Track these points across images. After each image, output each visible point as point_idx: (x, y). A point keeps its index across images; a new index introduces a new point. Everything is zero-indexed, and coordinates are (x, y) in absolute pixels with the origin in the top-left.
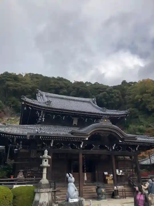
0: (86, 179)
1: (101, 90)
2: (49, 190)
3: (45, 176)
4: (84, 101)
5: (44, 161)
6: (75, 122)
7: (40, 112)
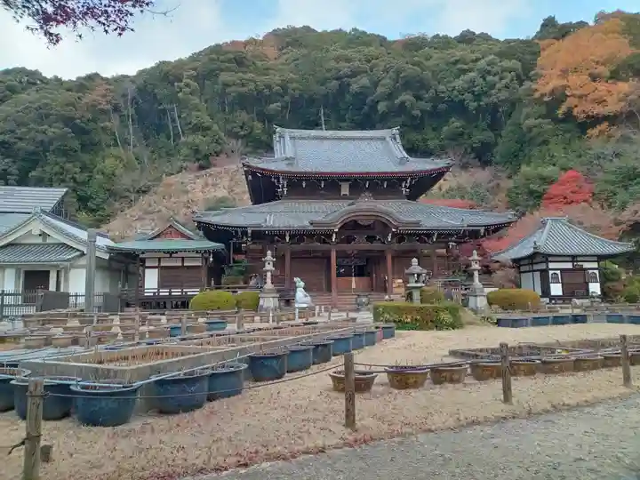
0: (354, 286)
1: (465, 67)
2: (275, 295)
3: (269, 280)
4: (371, 139)
5: (267, 264)
6: (345, 189)
7: (278, 179)
